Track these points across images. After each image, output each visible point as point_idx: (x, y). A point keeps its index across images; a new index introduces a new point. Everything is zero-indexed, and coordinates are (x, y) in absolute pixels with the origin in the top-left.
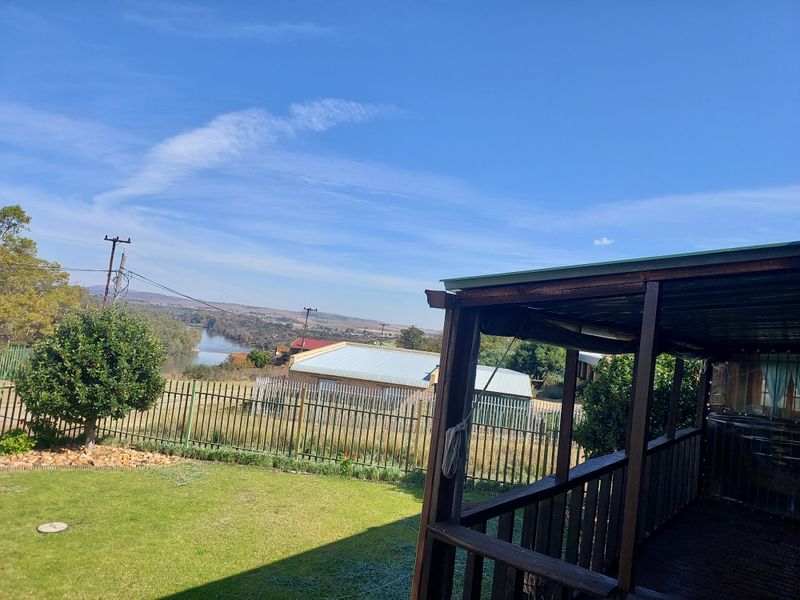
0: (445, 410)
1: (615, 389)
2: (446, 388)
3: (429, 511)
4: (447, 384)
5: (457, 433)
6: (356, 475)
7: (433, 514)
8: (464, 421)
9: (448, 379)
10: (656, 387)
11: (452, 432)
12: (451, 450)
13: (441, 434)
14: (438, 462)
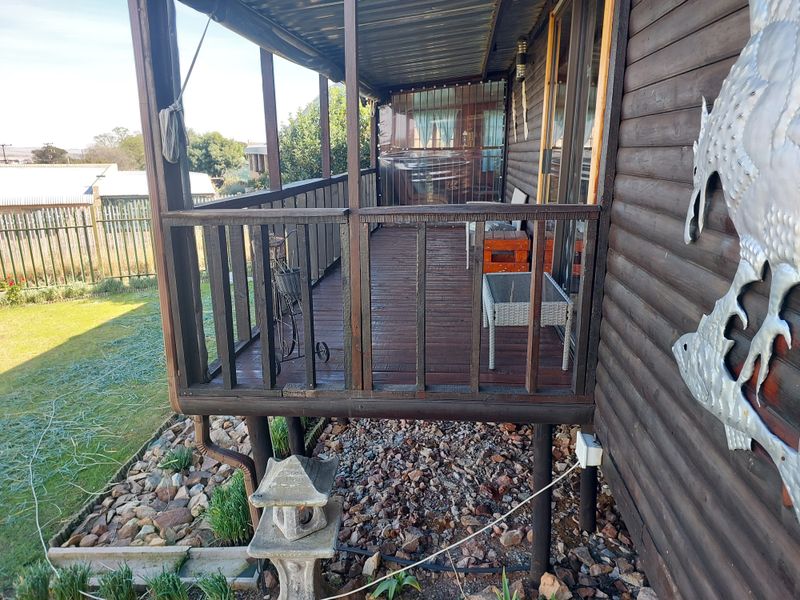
0: (152, 89)
1: (298, 154)
2: (147, 64)
3: (159, 201)
4: (148, 59)
5: (171, 113)
6: (32, 300)
7: (164, 203)
8: (177, 102)
9: (148, 53)
10: (333, 146)
11: (165, 113)
12: (169, 133)
13: (154, 119)
14: (157, 149)
